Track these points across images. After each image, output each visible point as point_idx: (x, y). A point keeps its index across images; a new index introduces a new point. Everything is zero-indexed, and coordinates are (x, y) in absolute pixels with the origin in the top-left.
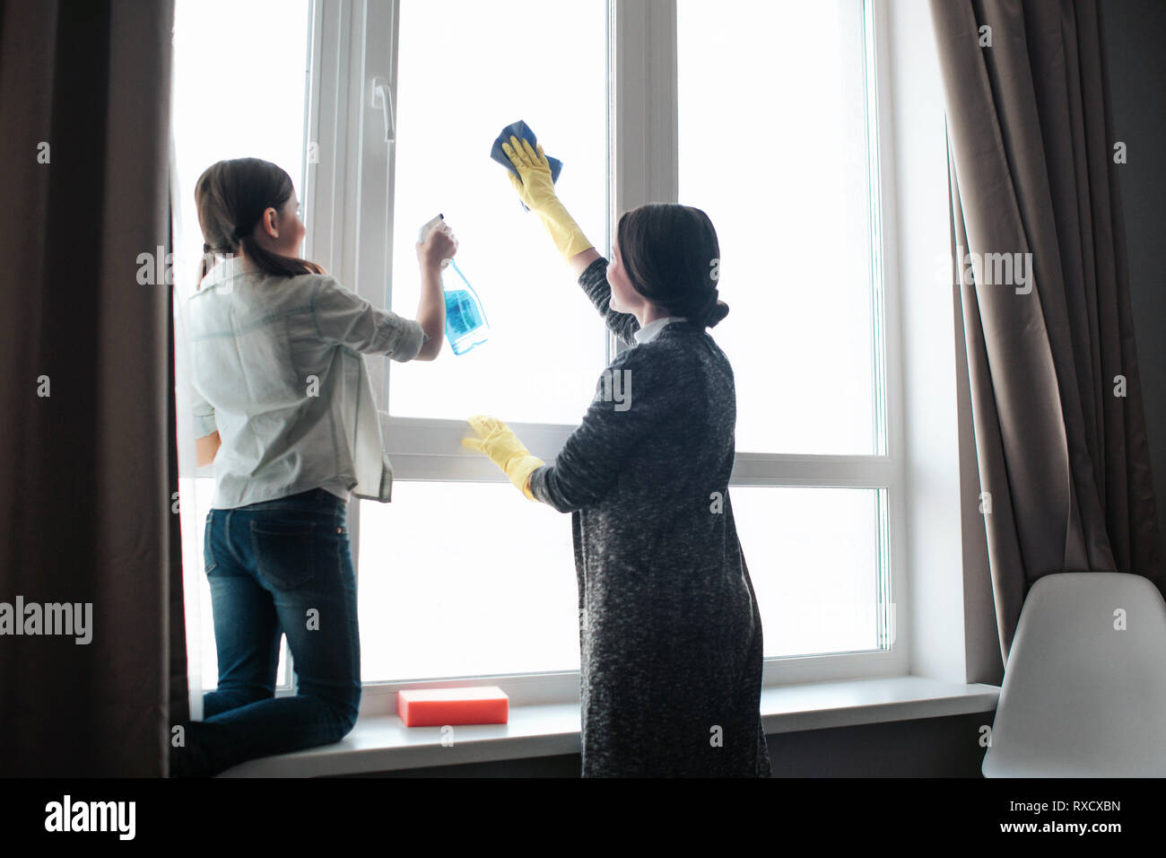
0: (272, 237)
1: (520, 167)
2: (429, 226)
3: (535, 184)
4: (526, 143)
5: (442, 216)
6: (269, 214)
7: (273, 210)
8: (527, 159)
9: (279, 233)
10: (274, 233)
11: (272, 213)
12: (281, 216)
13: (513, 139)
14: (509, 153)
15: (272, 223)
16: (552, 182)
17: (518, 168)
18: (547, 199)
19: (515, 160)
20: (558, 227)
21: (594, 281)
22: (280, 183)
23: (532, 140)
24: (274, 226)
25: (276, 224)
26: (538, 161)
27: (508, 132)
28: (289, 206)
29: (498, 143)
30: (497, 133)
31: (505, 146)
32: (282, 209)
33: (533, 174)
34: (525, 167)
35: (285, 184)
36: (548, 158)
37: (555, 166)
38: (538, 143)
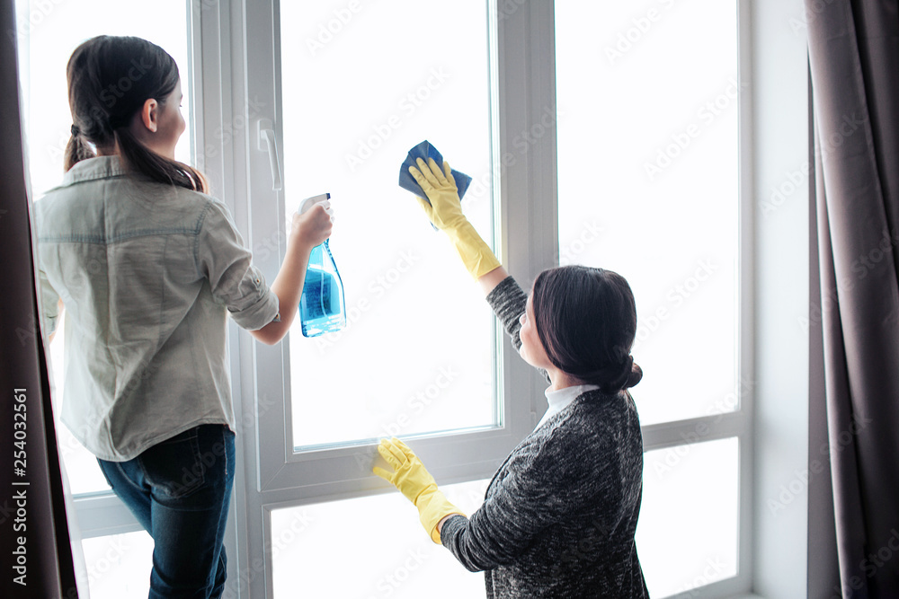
0: (150, 131)
1: (428, 190)
2: (313, 200)
3: (445, 207)
4: (432, 163)
5: (328, 196)
6: (150, 105)
7: (154, 102)
8: (435, 181)
9: (158, 128)
10: (153, 126)
11: (152, 105)
12: (162, 109)
13: (419, 161)
14: (416, 177)
15: (151, 116)
16: (458, 198)
17: (427, 191)
18: (454, 221)
19: (423, 183)
20: (465, 247)
21: (500, 302)
22: (167, 72)
23: (438, 158)
24: (152, 119)
25: (155, 117)
26: (445, 182)
27: (414, 154)
28: (171, 99)
29: (405, 167)
30: (404, 157)
31: (412, 169)
32: (164, 102)
33: (442, 198)
34: (433, 189)
35: (172, 73)
36: (454, 172)
37: (462, 182)
38: (444, 160)
